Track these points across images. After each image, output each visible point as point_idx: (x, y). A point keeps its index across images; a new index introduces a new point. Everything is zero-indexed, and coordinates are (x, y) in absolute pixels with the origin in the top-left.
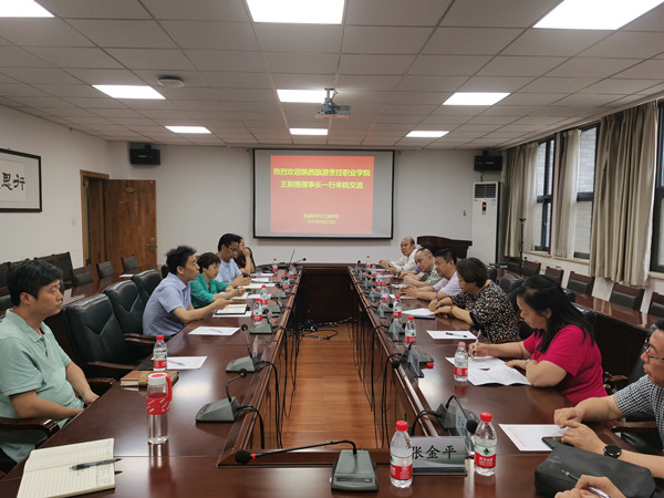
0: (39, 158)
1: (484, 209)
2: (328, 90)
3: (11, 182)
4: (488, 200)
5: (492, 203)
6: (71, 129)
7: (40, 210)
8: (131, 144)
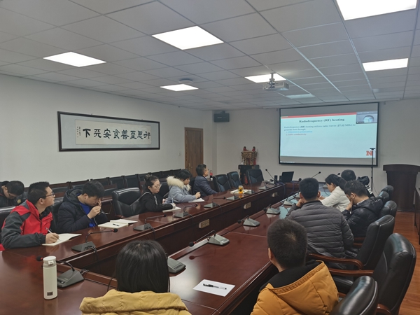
0: (159, 123)
2: (273, 74)
3: (142, 135)
7: (159, 149)
8: (215, 111)
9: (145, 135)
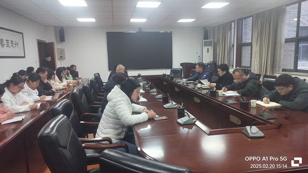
0: (22, 33)
1: (208, 51)
4: (209, 47)
5: (211, 49)
6: (32, 20)
7: (24, 57)
8: (55, 27)
9: (15, 44)
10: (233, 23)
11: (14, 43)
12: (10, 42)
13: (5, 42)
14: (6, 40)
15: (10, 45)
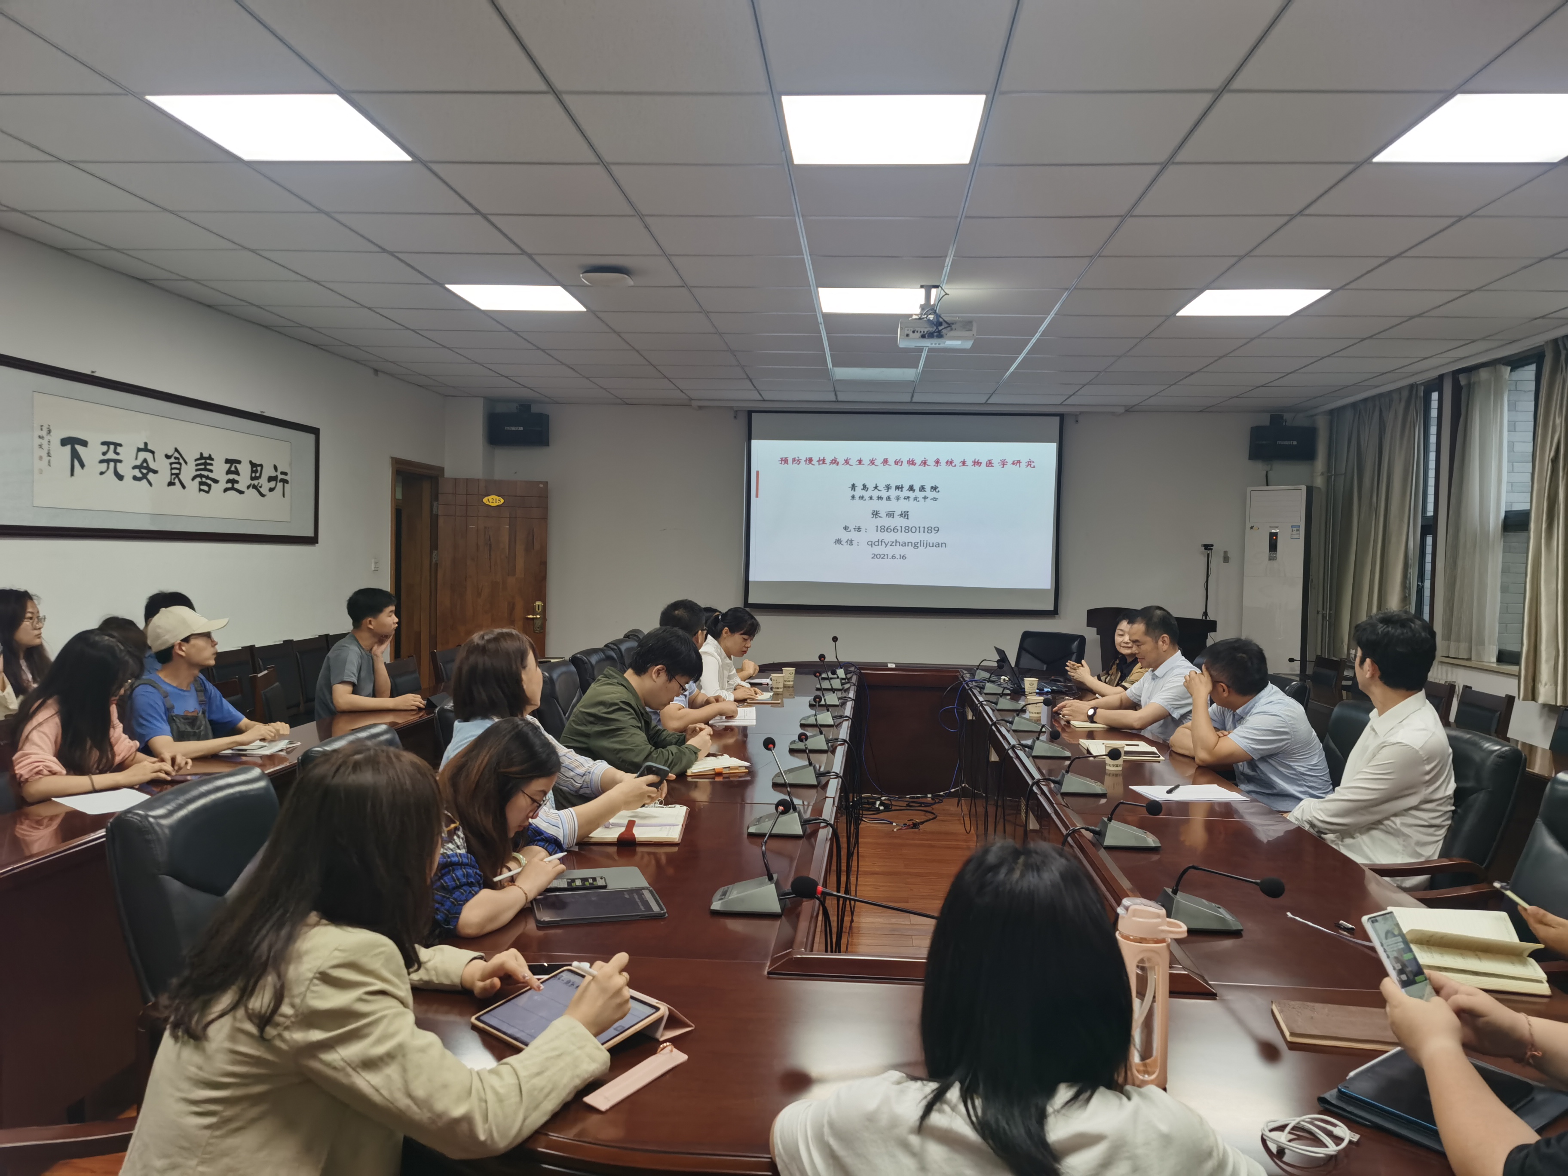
0: (315, 431)
1: (1273, 547)
2: (928, 289)
3: (263, 481)
4: (1282, 528)
5: (1293, 535)
6: (374, 371)
7: (312, 541)
8: (490, 401)
9: (271, 479)
10: (1435, 396)
11: (268, 471)
12: (245, 469)
13: (219, 470)
14: (227, 461)
15: (244, 479)
